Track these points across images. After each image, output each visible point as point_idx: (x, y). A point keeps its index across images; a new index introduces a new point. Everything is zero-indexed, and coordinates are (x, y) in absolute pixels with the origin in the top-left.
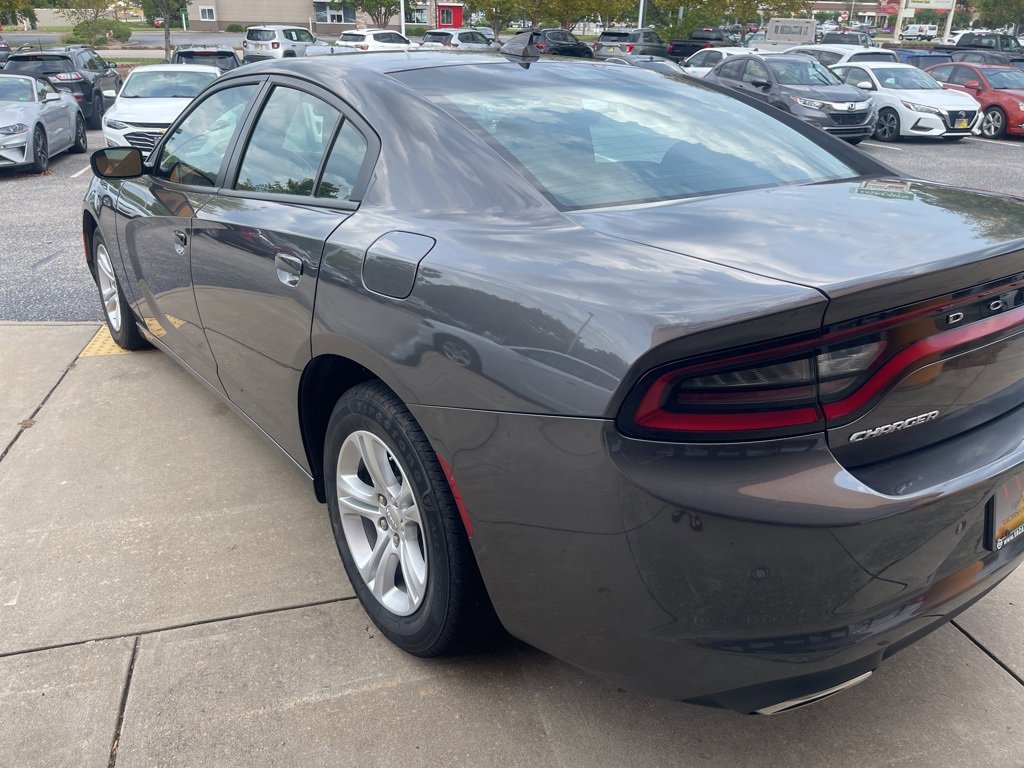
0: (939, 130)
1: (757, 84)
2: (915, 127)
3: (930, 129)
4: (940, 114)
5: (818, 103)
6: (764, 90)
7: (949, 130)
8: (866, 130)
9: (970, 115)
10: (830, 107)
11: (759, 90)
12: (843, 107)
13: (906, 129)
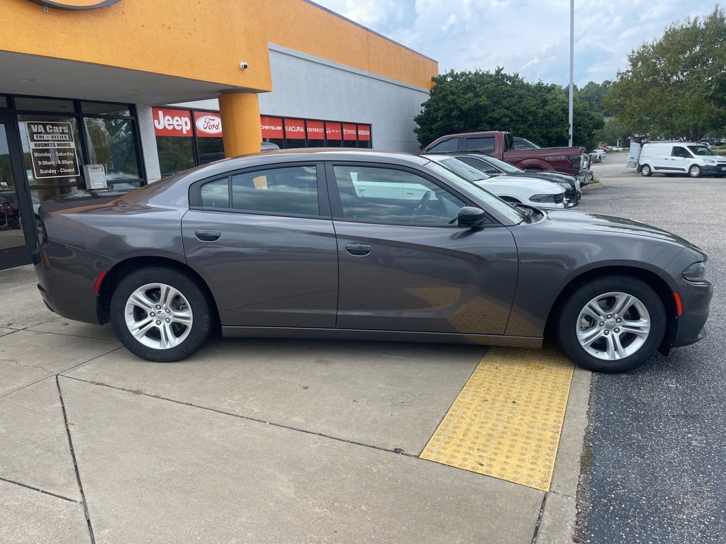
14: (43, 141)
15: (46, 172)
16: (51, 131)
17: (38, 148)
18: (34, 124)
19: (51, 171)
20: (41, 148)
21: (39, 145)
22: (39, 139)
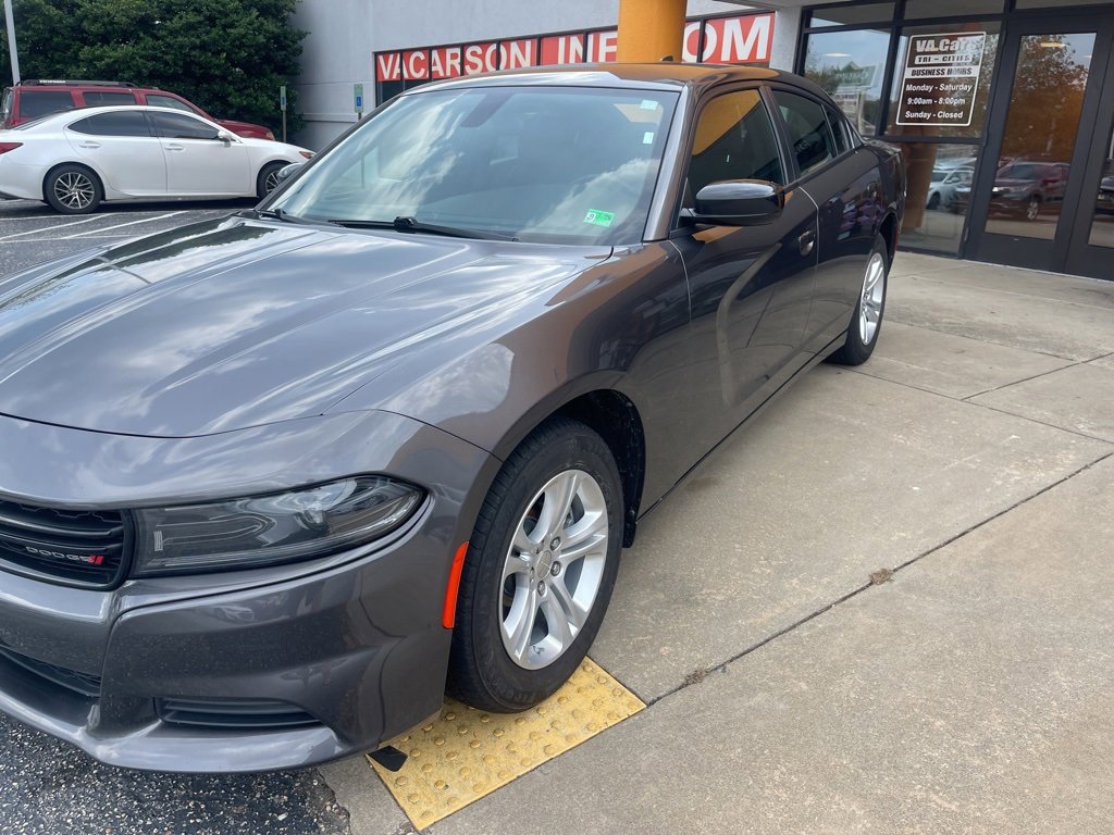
14: (929, 65)
15: (916, 115)
16: (947, 48)
17: (916, 77)
18: (922, 39)
19: (922, 115)
20: (920, 77)
21: (918, 73)
22: (922, 62)
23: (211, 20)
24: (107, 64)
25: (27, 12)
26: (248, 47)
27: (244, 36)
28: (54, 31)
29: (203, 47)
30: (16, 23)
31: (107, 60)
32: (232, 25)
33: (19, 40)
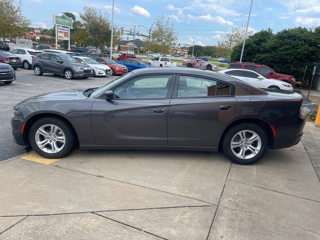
0: (104, 74)
1: (59, 62)
2: (99, 73)
3: (103, 74)
4: (104, 70)
5: (80, 68)
6: (61, 63)
7: (106, 74)
8: (91, 74)
9: (109, 70)
10: (83, 69)
11: (59, 63)
12: (86, 69)
13: (97, 74)
23: (294, 47)
24: (261, 59)
25: (248, 46)
26: (301, 54)
27: (301, 52)
28: (253, 50)
29: (288, 54)
30: (244, 48)
31: (261, 57)
32: (298, 49)
33: (244, 52)
